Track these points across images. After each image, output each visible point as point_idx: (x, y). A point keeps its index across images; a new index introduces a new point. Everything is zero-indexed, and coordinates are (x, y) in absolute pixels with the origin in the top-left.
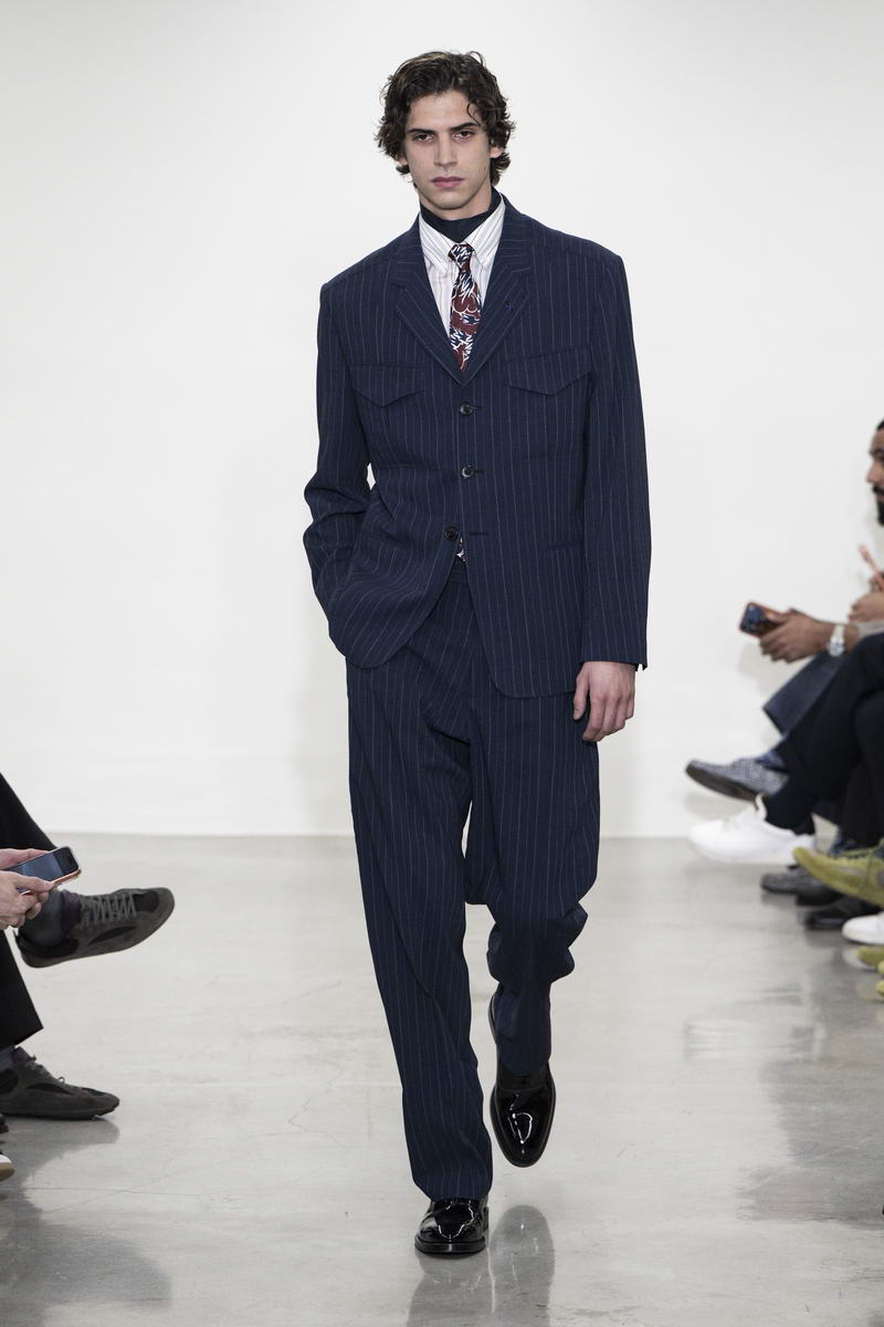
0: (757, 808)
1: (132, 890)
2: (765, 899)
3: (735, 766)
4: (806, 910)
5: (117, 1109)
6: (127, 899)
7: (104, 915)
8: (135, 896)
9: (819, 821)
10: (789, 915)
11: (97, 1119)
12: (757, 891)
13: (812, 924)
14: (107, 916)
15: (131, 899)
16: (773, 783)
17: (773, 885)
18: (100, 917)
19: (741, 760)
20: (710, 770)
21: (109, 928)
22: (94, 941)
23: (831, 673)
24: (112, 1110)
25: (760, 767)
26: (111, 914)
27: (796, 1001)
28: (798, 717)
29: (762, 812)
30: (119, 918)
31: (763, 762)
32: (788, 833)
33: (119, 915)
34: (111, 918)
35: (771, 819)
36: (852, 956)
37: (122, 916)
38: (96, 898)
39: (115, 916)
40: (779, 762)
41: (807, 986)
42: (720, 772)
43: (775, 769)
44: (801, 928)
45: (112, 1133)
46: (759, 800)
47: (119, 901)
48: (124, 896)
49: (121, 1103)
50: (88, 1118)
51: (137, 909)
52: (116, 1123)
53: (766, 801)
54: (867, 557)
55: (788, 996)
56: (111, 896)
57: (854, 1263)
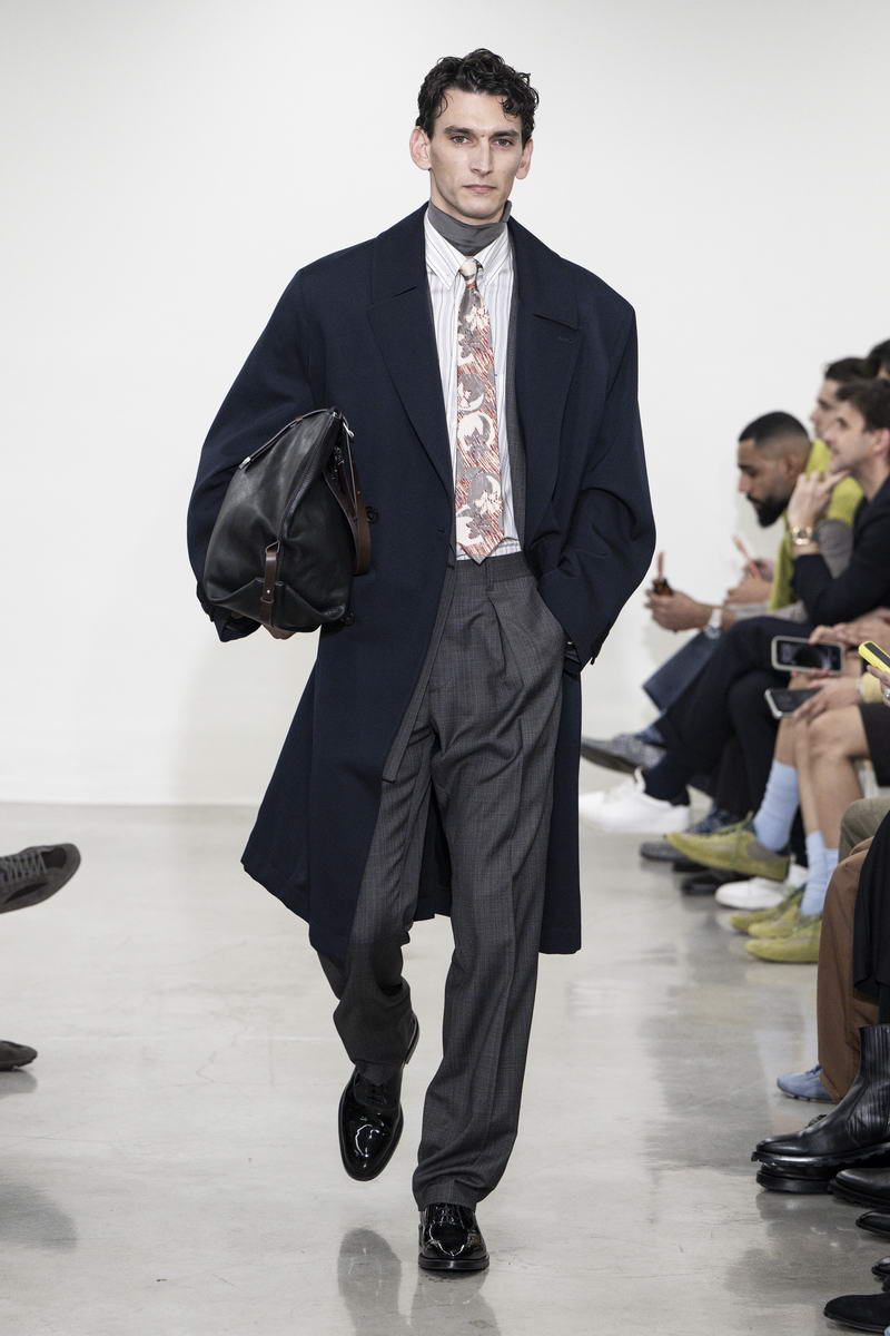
0: (636, 781)
1: (40, 847)
2: (643, 866)
3: (616, 742)
4: (683, 876)
5: (35, 1061)
6: (36, 857)
7: (16, 874)
8: (44, 854)
9: (694, 793)
10: (665, 882)
11: (16, 1071)
12: (636, 858)
13: (688, 890)
14: (20, 874)
15: (40, 857)
16: (652, 757)
17: (651, 853)
18: (14, 877)
19: (623, 736)
20: (592, 745)
21: (22, 886)
22: (9, 900)
23: (707, 654)
24: (30, 1062)
25: (640, 742)
26: (23, 872)
27: (672, 962)
28: (676, 694)
29: (641, 785)
30: (30, 876)
31: (643, 738)
32: (665, 805)
33: (31, 872)
34: (24, 876)
35: (650, 791)
36: (725, 920)
37: (33, 873)
38: (7, 859)
39: (27, 874)
40: (657, 737)
41: (682, 947)
42: (602, 747)
43: (654, 744)
44: (677, 893)
45: (31, 1083)
46: (638, 773)
47: (30, 860)
48: (33, 855)
49: (39, 1055)
50: (8, 1069)
51: (48, 866)
52: (34, 1074)
53: (645, 775)
54: (740, 547)
55: (664, 957)
56: (21, 854)
57: (725, 1207)
